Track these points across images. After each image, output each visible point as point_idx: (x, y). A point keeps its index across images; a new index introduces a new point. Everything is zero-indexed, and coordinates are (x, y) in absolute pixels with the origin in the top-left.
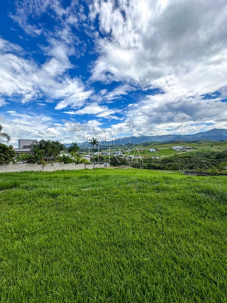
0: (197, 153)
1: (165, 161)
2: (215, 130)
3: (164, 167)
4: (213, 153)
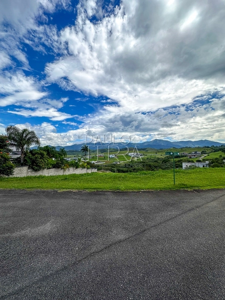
0: (147, 159)
4: (158, 159)
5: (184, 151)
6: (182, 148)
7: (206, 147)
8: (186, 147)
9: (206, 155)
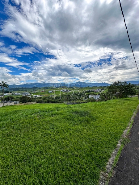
1: (57, 98)
2: (79, 82)
3: (56, 101)
5: (93, 88)
7: (104, 86)
8: (95, 86)
9: (103, 91)
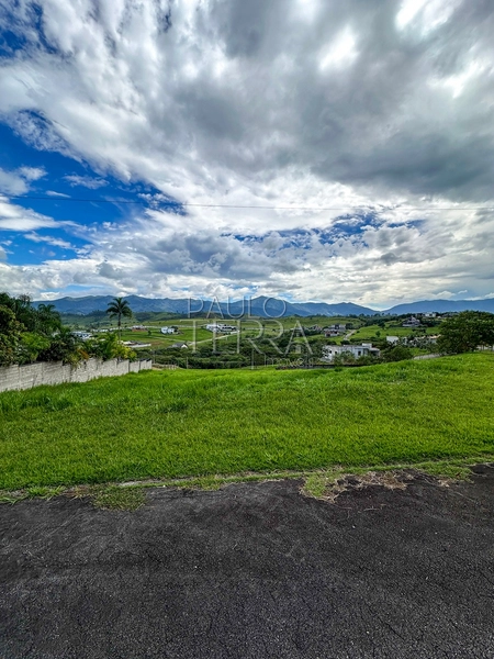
5: (314, 322)
6: (311, 317)
7: (351, 316)
8: (318, 316)
9: (353, 331)
